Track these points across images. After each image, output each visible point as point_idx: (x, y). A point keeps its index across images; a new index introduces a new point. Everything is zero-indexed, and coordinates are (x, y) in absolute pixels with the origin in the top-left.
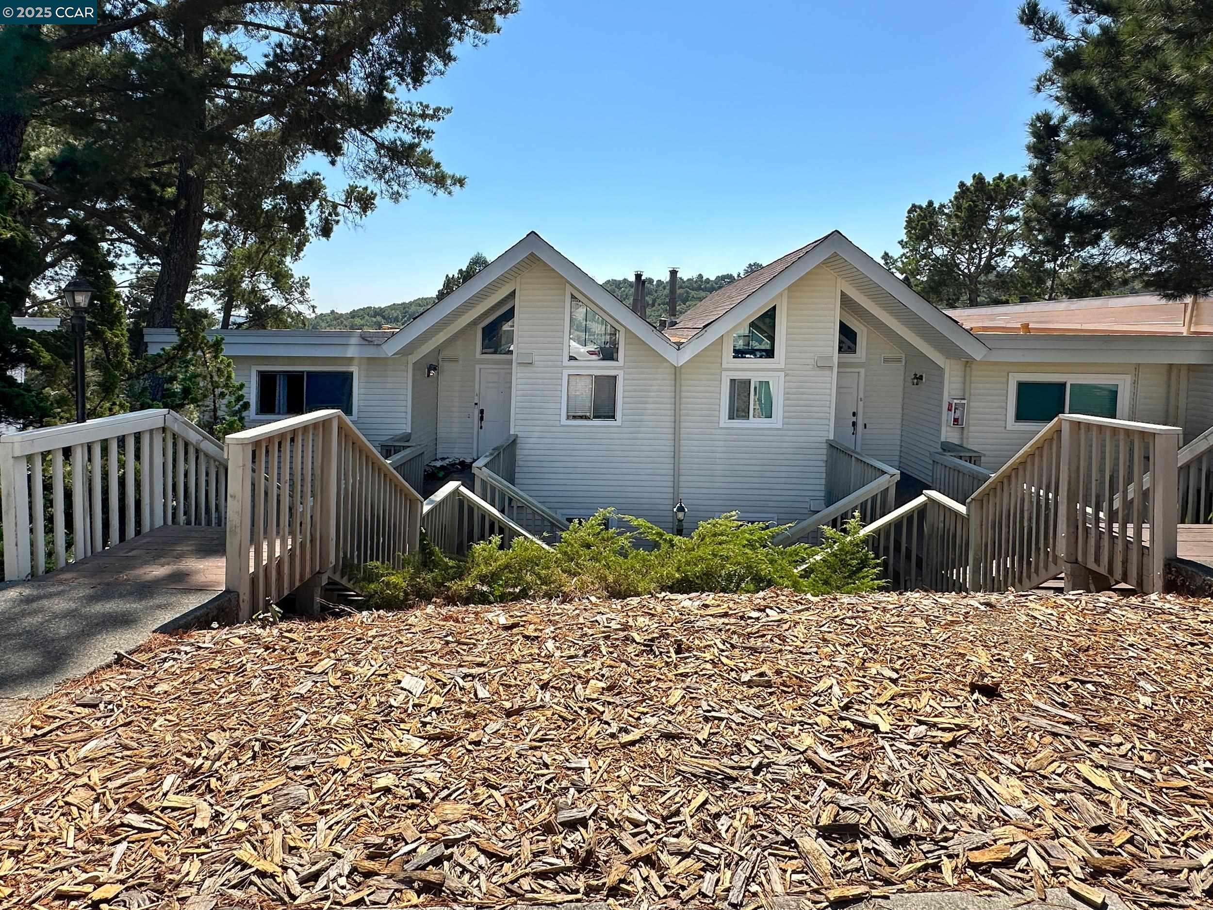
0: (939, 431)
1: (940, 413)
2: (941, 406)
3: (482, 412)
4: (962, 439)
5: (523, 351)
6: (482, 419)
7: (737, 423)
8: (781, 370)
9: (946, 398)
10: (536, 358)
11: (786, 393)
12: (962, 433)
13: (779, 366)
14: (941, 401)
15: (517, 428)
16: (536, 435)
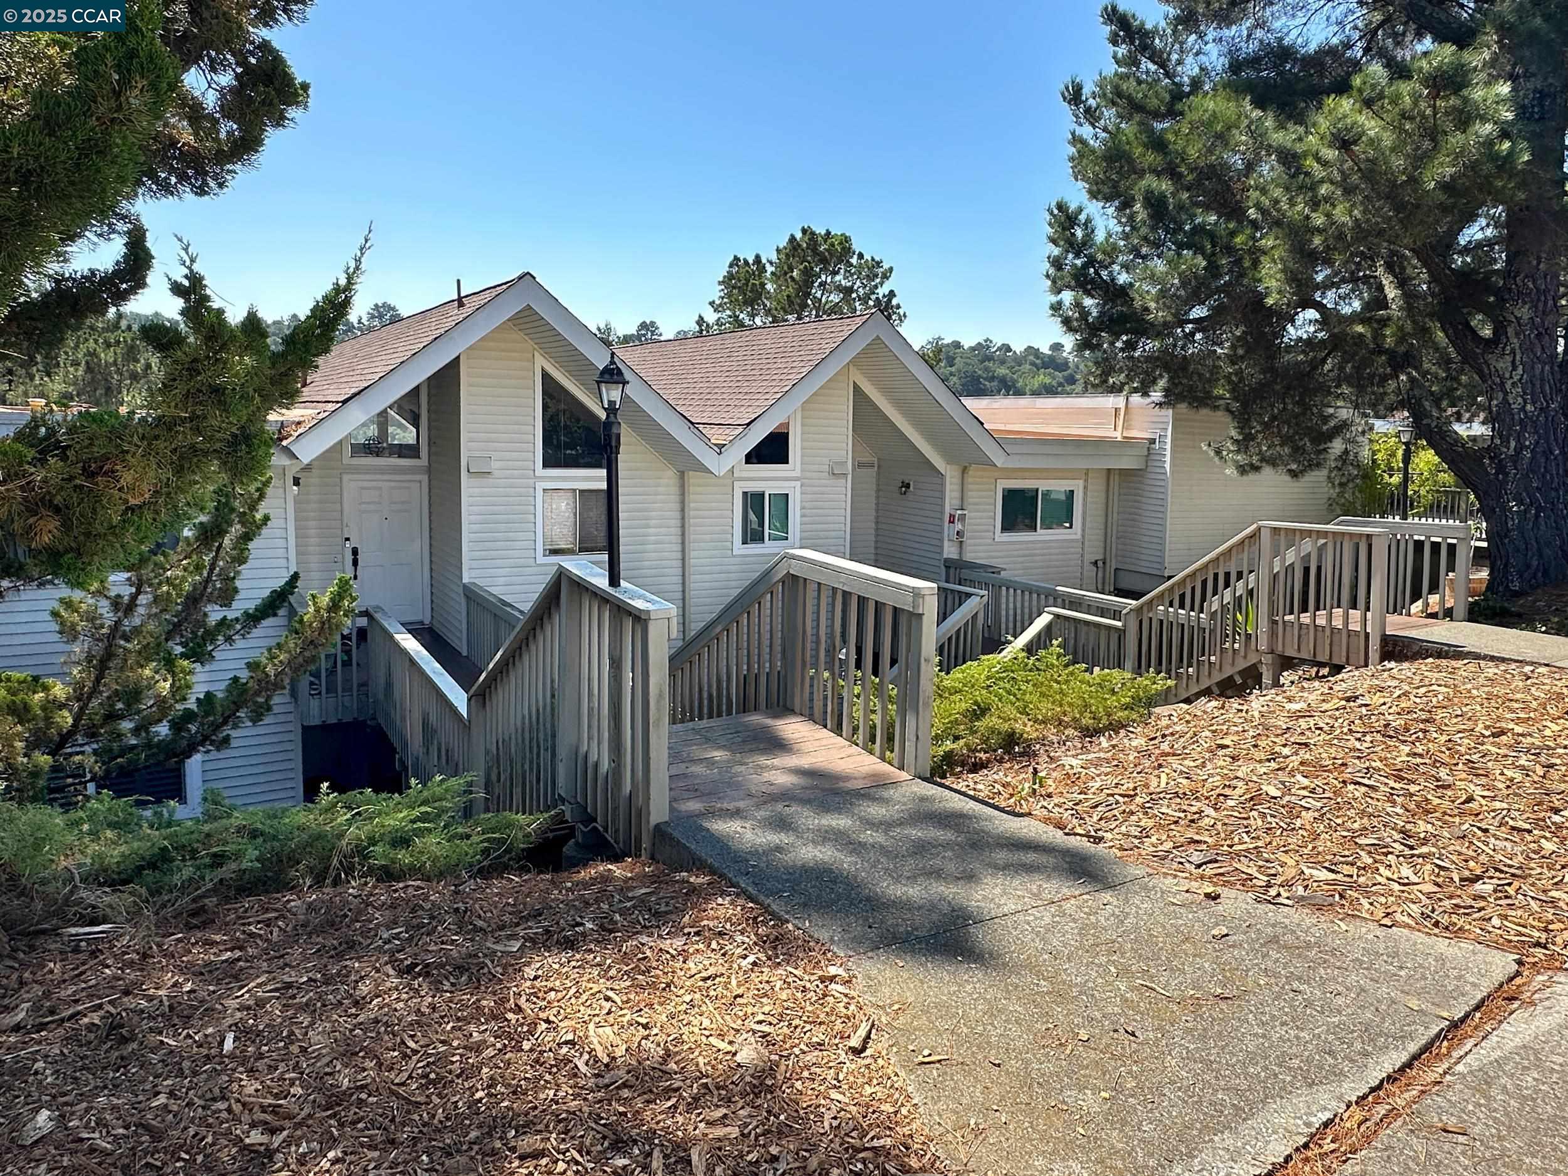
0: (942, 547)
1: (942, 526)
2: (941, 519)
3: (355, 552)
4: (960, 553)
5: (477, 454)
6: (355, 563)
7: (754, 549)
8: (796, 479)
9: (948, 510)
10: (495, 465)
11: (802, 508)
12: (961, 547)
13: (793, 474)
14: (942, 512)
15: (474, 573)
16: (502, 580)
